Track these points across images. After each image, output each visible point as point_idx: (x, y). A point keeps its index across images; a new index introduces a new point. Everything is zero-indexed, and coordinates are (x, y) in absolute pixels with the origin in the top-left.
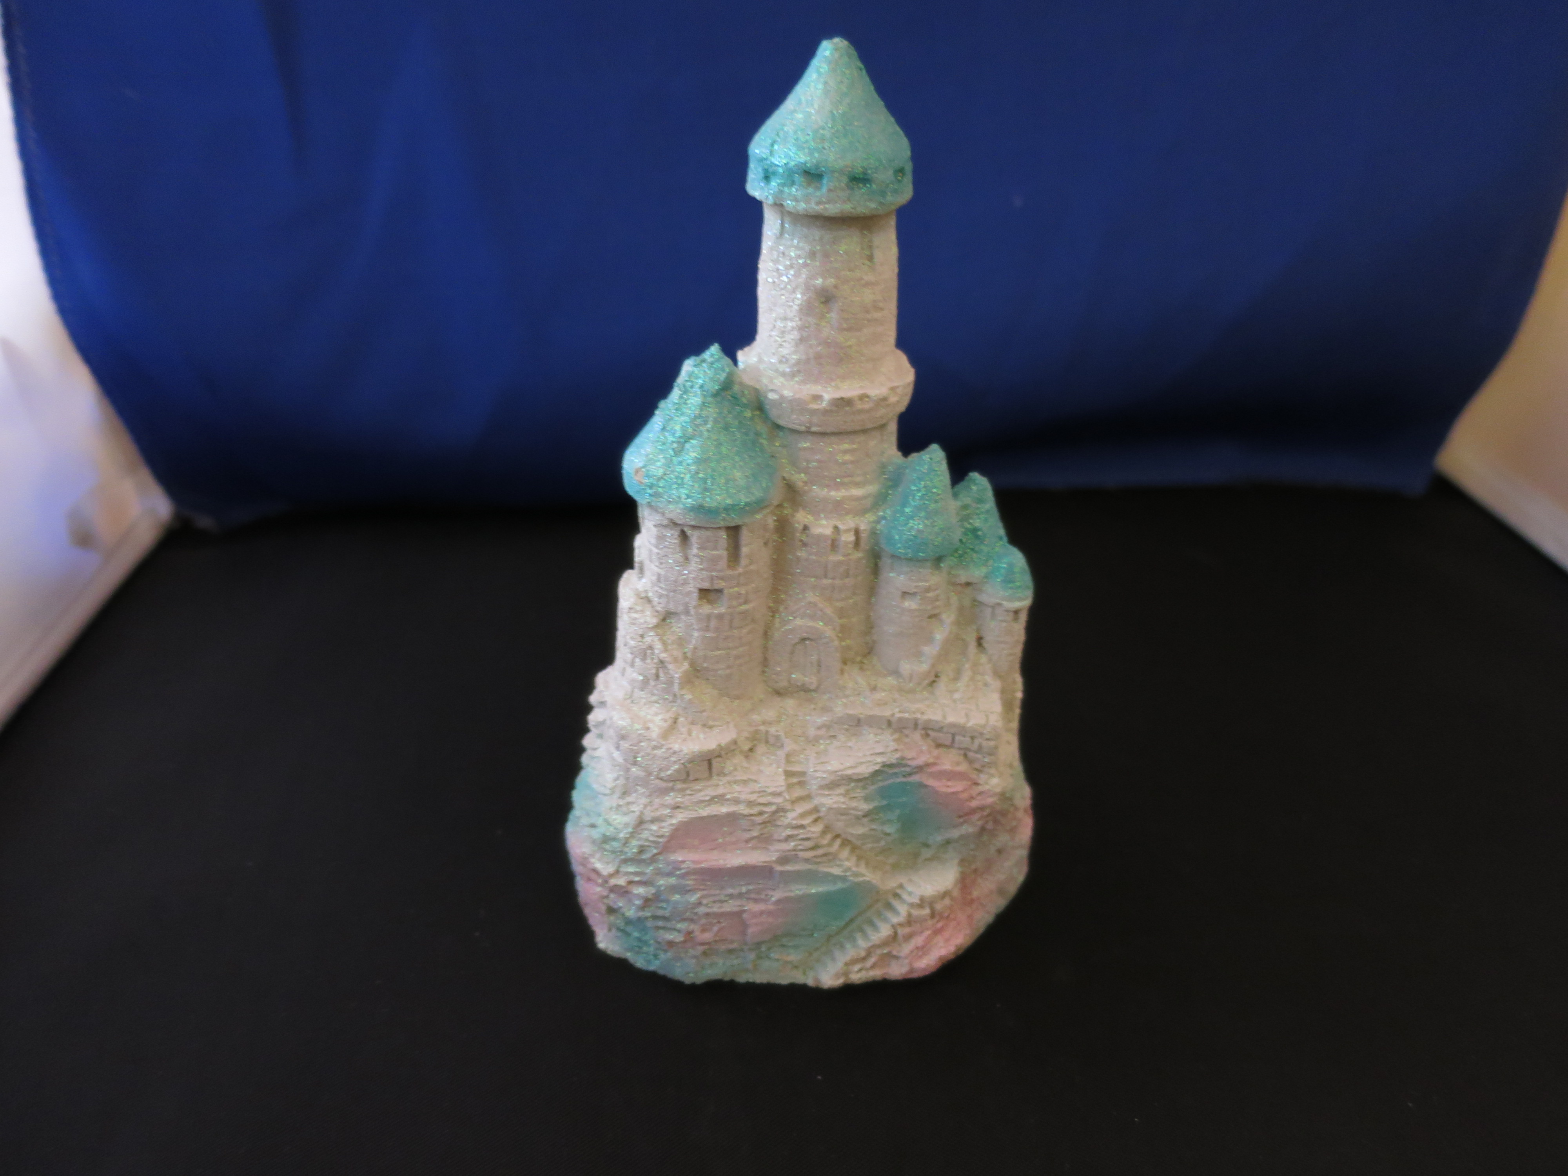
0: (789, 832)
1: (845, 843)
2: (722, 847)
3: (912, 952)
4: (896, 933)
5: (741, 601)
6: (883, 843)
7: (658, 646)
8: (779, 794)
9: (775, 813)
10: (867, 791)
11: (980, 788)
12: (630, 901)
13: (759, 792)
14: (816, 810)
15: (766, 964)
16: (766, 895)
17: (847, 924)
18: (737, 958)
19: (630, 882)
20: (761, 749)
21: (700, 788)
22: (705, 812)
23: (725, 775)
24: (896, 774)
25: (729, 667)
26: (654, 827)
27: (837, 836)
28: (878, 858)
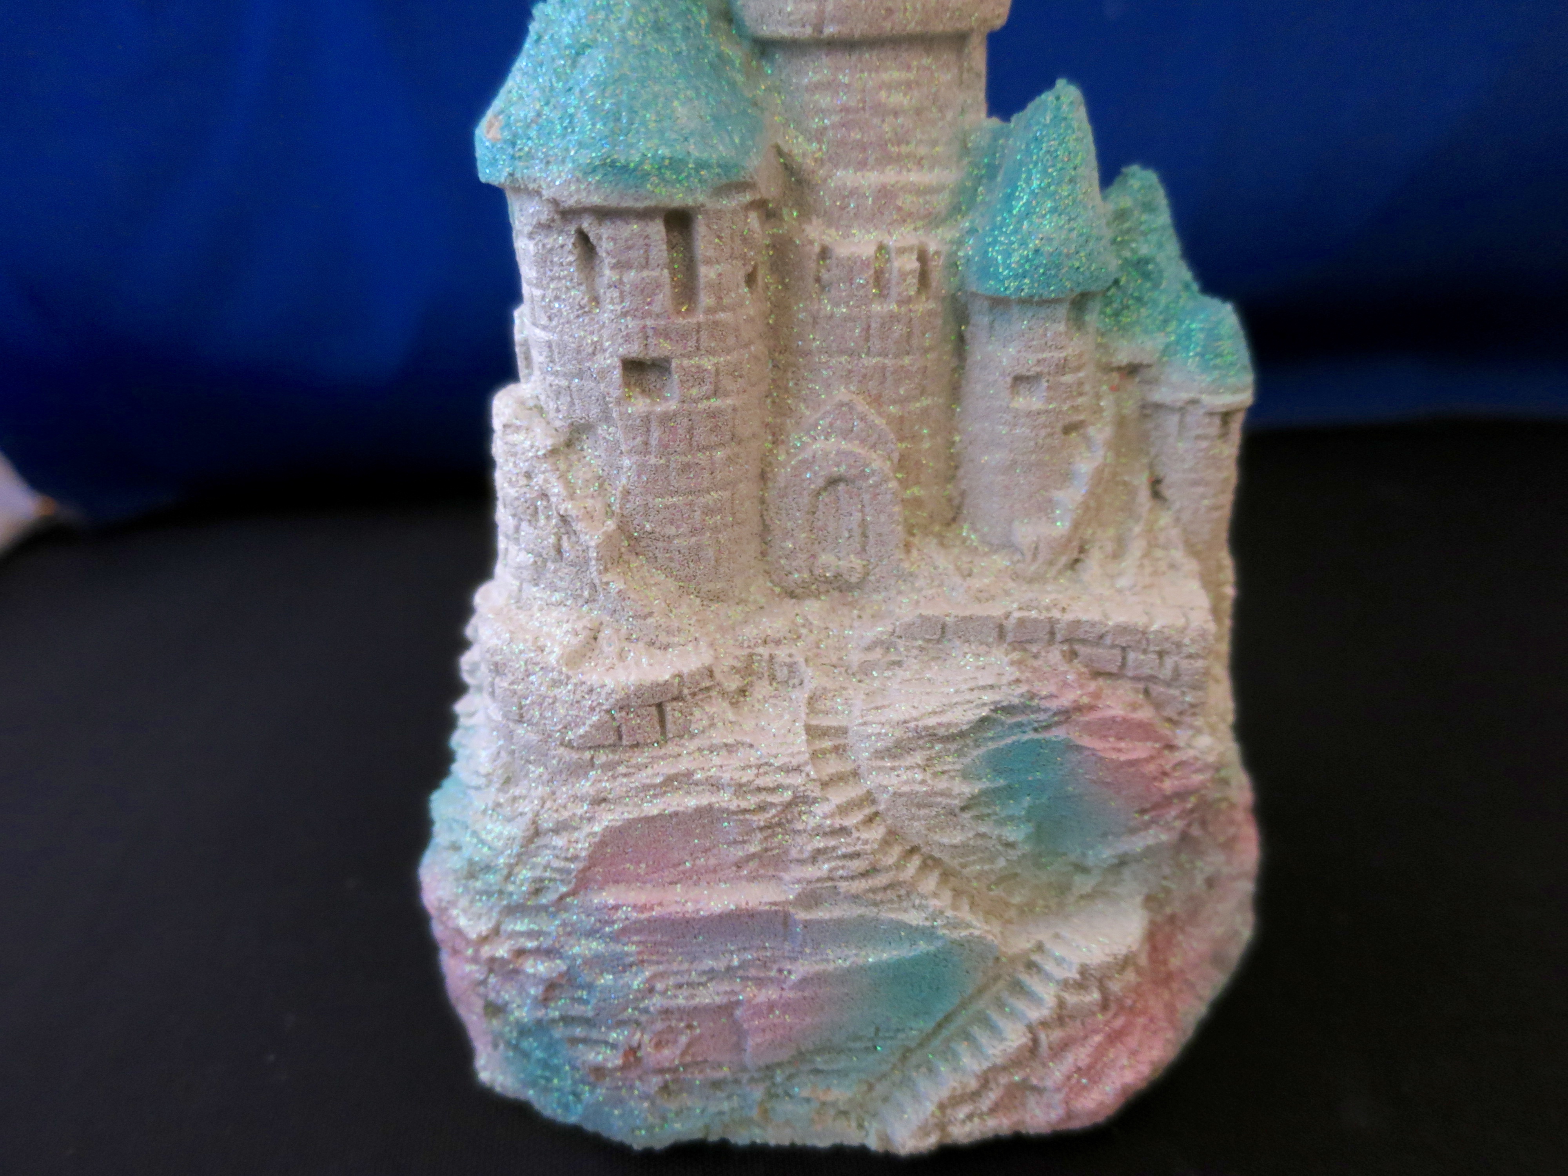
0: (820, 843)
1: (930, 863)
2: (693, 877)
3: (1069, 1078)
4: (1035, 1041)
5: (707, 388)
6: (1001, 863)
7: (556, 489)
8: (798, 769)
9: (789, 805)
10: (967, 760)
11: (1178, 756)
12: (522, 990)
13: (759, 767)
14: (869, 798)
15: (785, 1107)
16: (780, 971)
17: (940, 1026)
18: (729, 1097)
19: (521, 953)
20: (762, 689)
21: (645, 761)
22: (652, 808)
23: (693, 736)
24: (1020, 725)
25: (694, 531)
26: (559, 841)
27: (913, 850)
28: (992, 893)
